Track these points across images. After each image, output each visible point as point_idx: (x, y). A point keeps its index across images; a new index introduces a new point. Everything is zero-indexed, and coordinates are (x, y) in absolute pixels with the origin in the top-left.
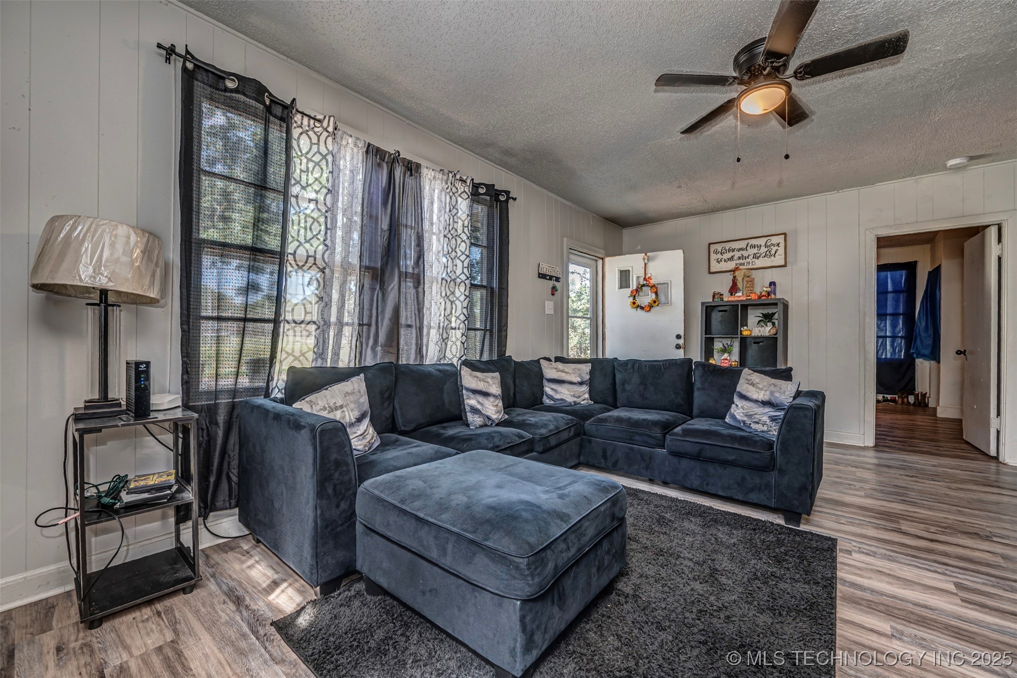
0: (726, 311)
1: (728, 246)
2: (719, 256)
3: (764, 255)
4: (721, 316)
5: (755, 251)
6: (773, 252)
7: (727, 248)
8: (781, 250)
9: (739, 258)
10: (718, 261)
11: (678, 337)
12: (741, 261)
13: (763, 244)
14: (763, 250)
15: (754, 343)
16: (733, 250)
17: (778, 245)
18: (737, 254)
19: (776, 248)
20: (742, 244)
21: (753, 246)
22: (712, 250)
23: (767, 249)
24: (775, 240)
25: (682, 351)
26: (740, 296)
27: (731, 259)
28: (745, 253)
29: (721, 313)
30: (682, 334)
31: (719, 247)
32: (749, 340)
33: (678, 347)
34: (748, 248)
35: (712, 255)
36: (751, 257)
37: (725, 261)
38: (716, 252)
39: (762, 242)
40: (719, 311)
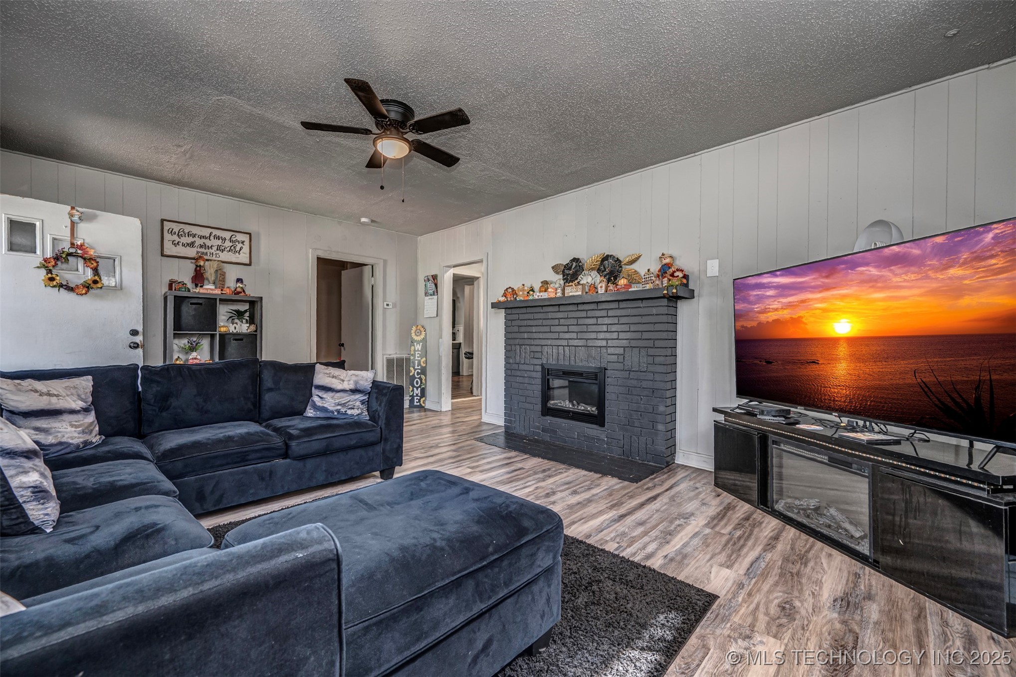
0: (201, 304)
1: (187, 229)
2: (175, 237)
3: (228, 249)
4: (195, 309)
5: (219, 242)
6: (238, 249)
7: (186, 231)
8: (246, 249)
9: (201, 246)
10: (176, 244)
11: (134, 333)
12: (203, 250)
13: (228, 238)
14: (228, 244)
15: (236, 340)
16: (194, 236)
17: (243, 242)
18: (199, 242)
19: (241, 245)
20: (206, 232)
21: (218, 238)
22: (166, 229)
23: (231, 244)
24: (240, 237)
25: (140, 351)
26: (209, 288)
27: (192, 245)
28: (208, 243)
29: (194, 306)
30: (140, 328)
31: (176, 228)
32: (227, 337)
33: (135, 346)
34: (212, 238)
35: (167, 236)
36: (215, 248)
37: (183, 245)
38: (171, 232)
39: (227, 235)
40: (192, 304)
